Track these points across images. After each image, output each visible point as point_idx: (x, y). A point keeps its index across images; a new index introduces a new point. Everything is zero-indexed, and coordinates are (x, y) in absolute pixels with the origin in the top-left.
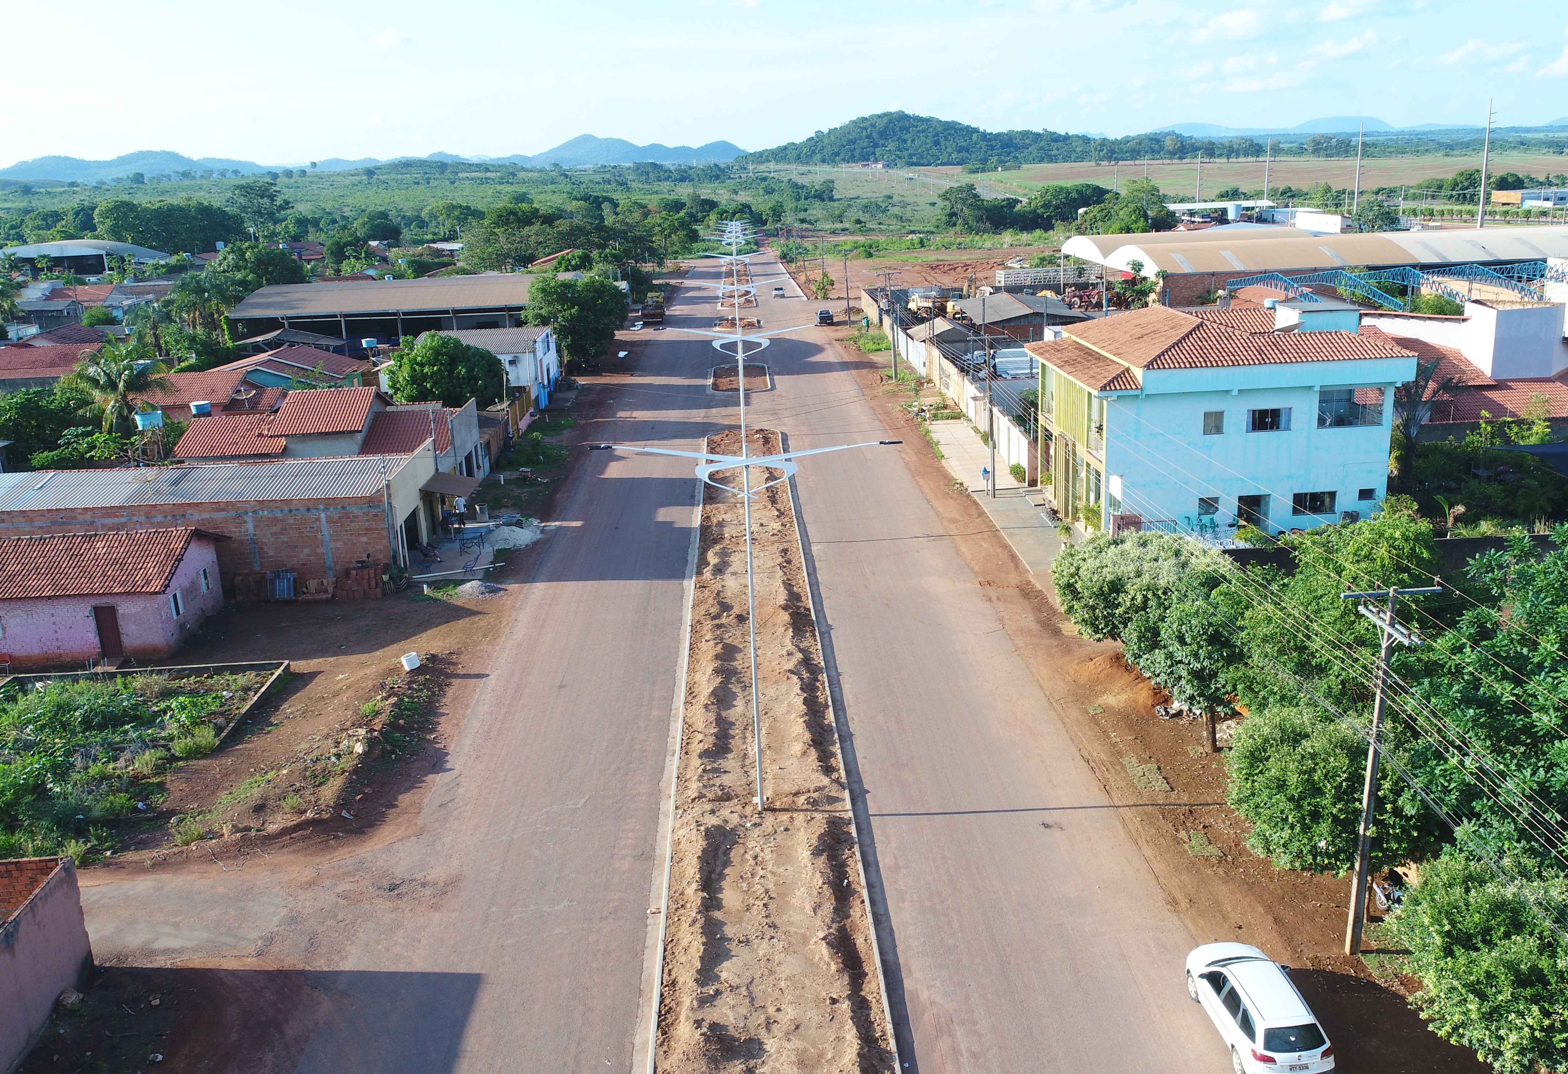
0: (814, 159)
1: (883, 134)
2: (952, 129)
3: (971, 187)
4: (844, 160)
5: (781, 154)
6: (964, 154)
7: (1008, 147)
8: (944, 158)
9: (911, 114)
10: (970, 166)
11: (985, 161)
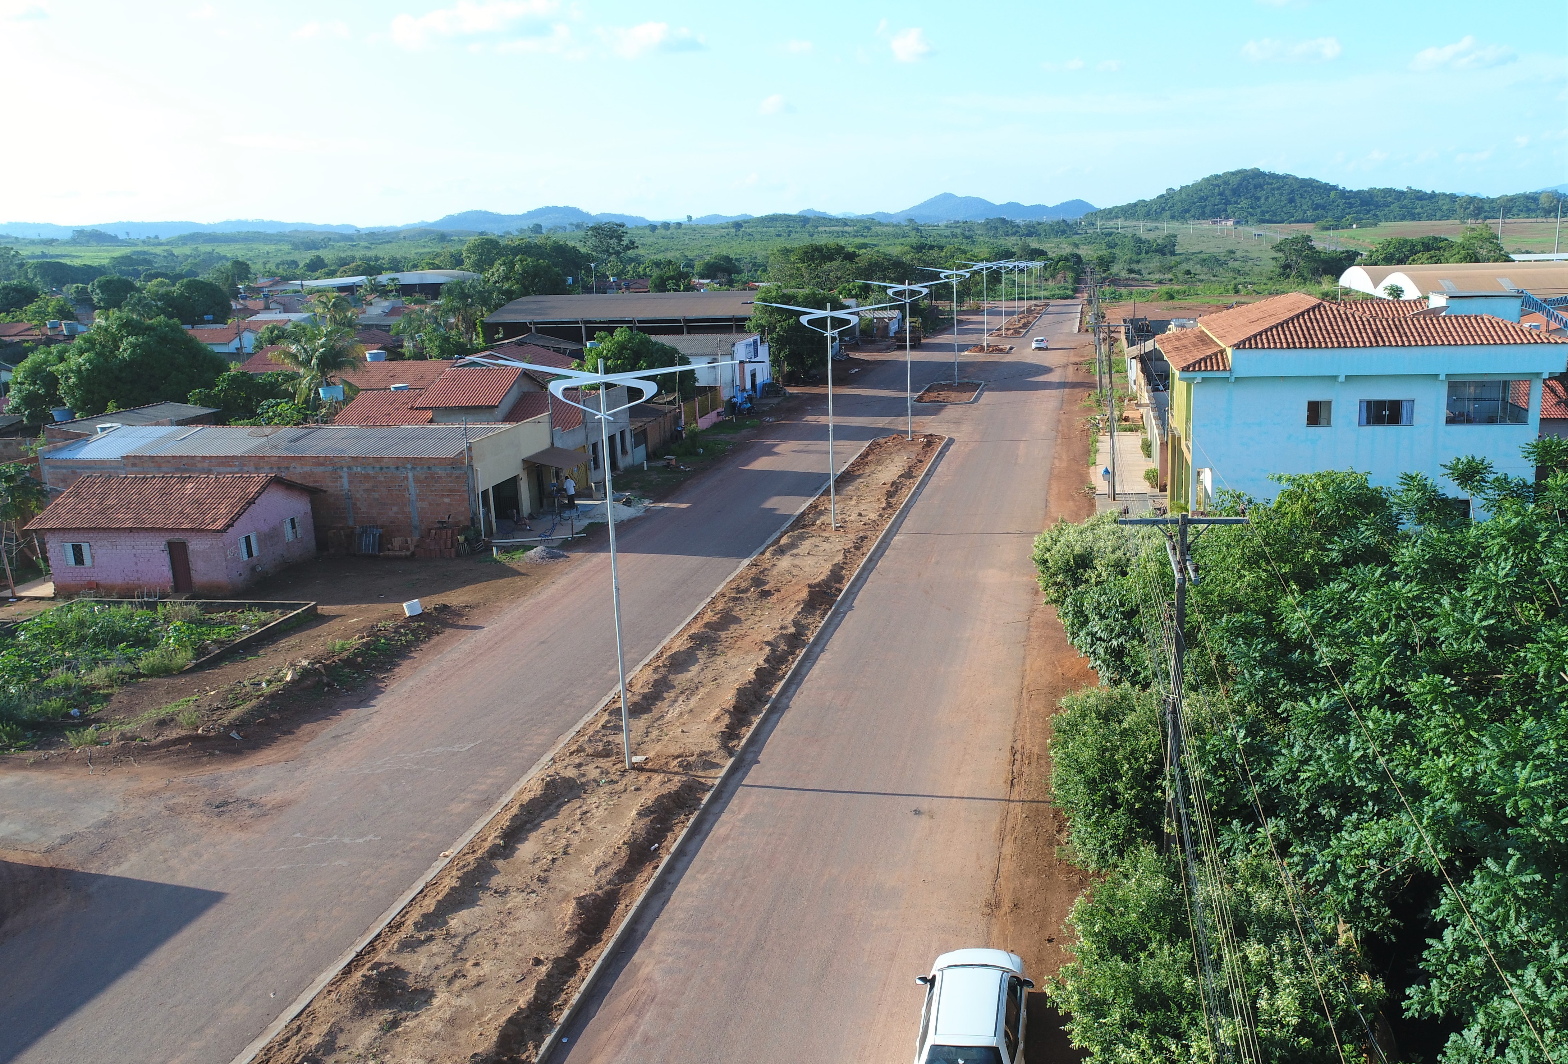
0: (1164, 215)
1: (1236, 192)
2: (1309, 187)
3: (1308, 238)
4: (1194, 216)
5: (1130, 211)
6: (1320, 212)
7: (1367, 204)
8: (1298, 215)
9: (1267, 171)
10: (1324, 223)
11: (1339, 219)
